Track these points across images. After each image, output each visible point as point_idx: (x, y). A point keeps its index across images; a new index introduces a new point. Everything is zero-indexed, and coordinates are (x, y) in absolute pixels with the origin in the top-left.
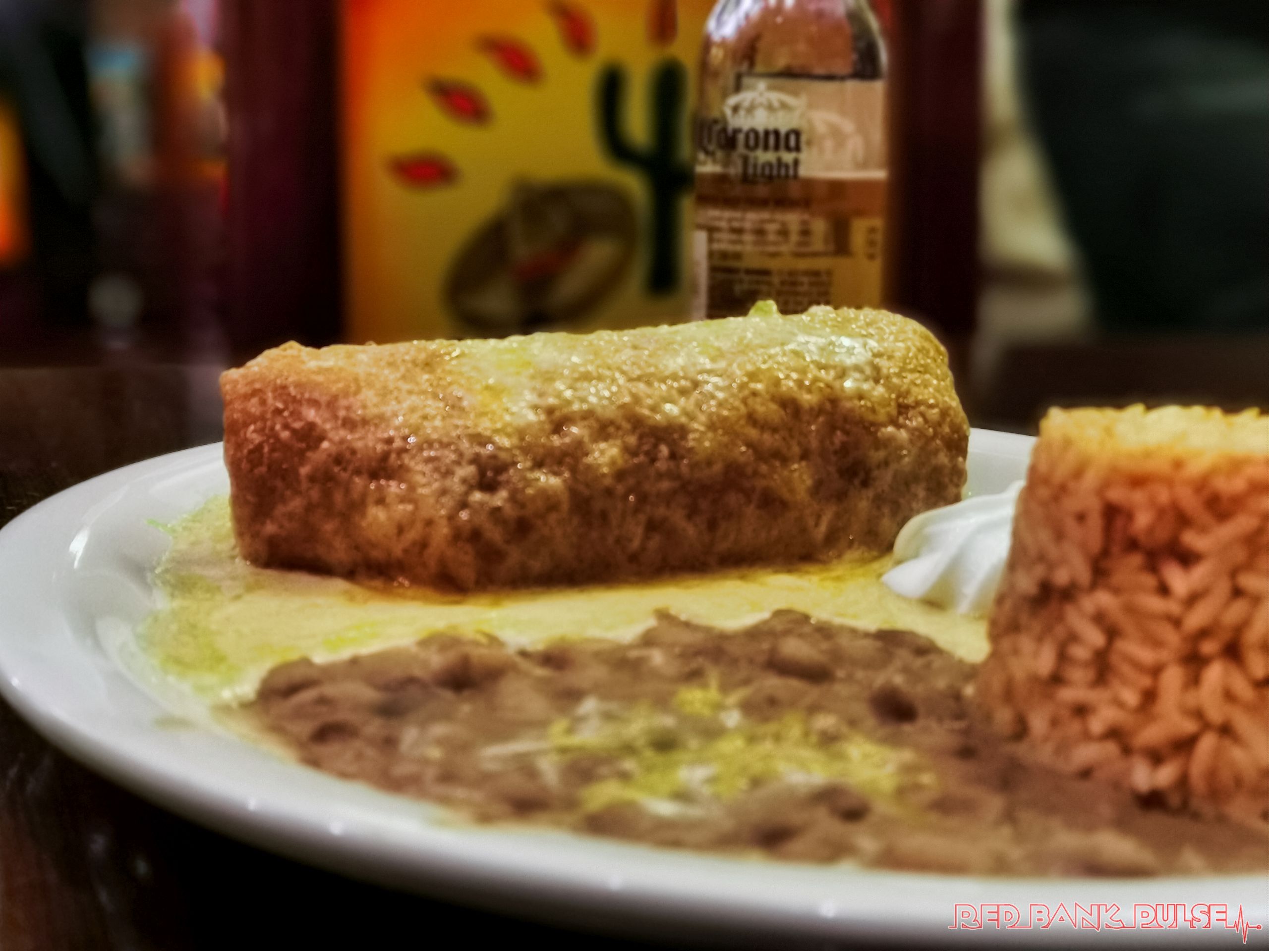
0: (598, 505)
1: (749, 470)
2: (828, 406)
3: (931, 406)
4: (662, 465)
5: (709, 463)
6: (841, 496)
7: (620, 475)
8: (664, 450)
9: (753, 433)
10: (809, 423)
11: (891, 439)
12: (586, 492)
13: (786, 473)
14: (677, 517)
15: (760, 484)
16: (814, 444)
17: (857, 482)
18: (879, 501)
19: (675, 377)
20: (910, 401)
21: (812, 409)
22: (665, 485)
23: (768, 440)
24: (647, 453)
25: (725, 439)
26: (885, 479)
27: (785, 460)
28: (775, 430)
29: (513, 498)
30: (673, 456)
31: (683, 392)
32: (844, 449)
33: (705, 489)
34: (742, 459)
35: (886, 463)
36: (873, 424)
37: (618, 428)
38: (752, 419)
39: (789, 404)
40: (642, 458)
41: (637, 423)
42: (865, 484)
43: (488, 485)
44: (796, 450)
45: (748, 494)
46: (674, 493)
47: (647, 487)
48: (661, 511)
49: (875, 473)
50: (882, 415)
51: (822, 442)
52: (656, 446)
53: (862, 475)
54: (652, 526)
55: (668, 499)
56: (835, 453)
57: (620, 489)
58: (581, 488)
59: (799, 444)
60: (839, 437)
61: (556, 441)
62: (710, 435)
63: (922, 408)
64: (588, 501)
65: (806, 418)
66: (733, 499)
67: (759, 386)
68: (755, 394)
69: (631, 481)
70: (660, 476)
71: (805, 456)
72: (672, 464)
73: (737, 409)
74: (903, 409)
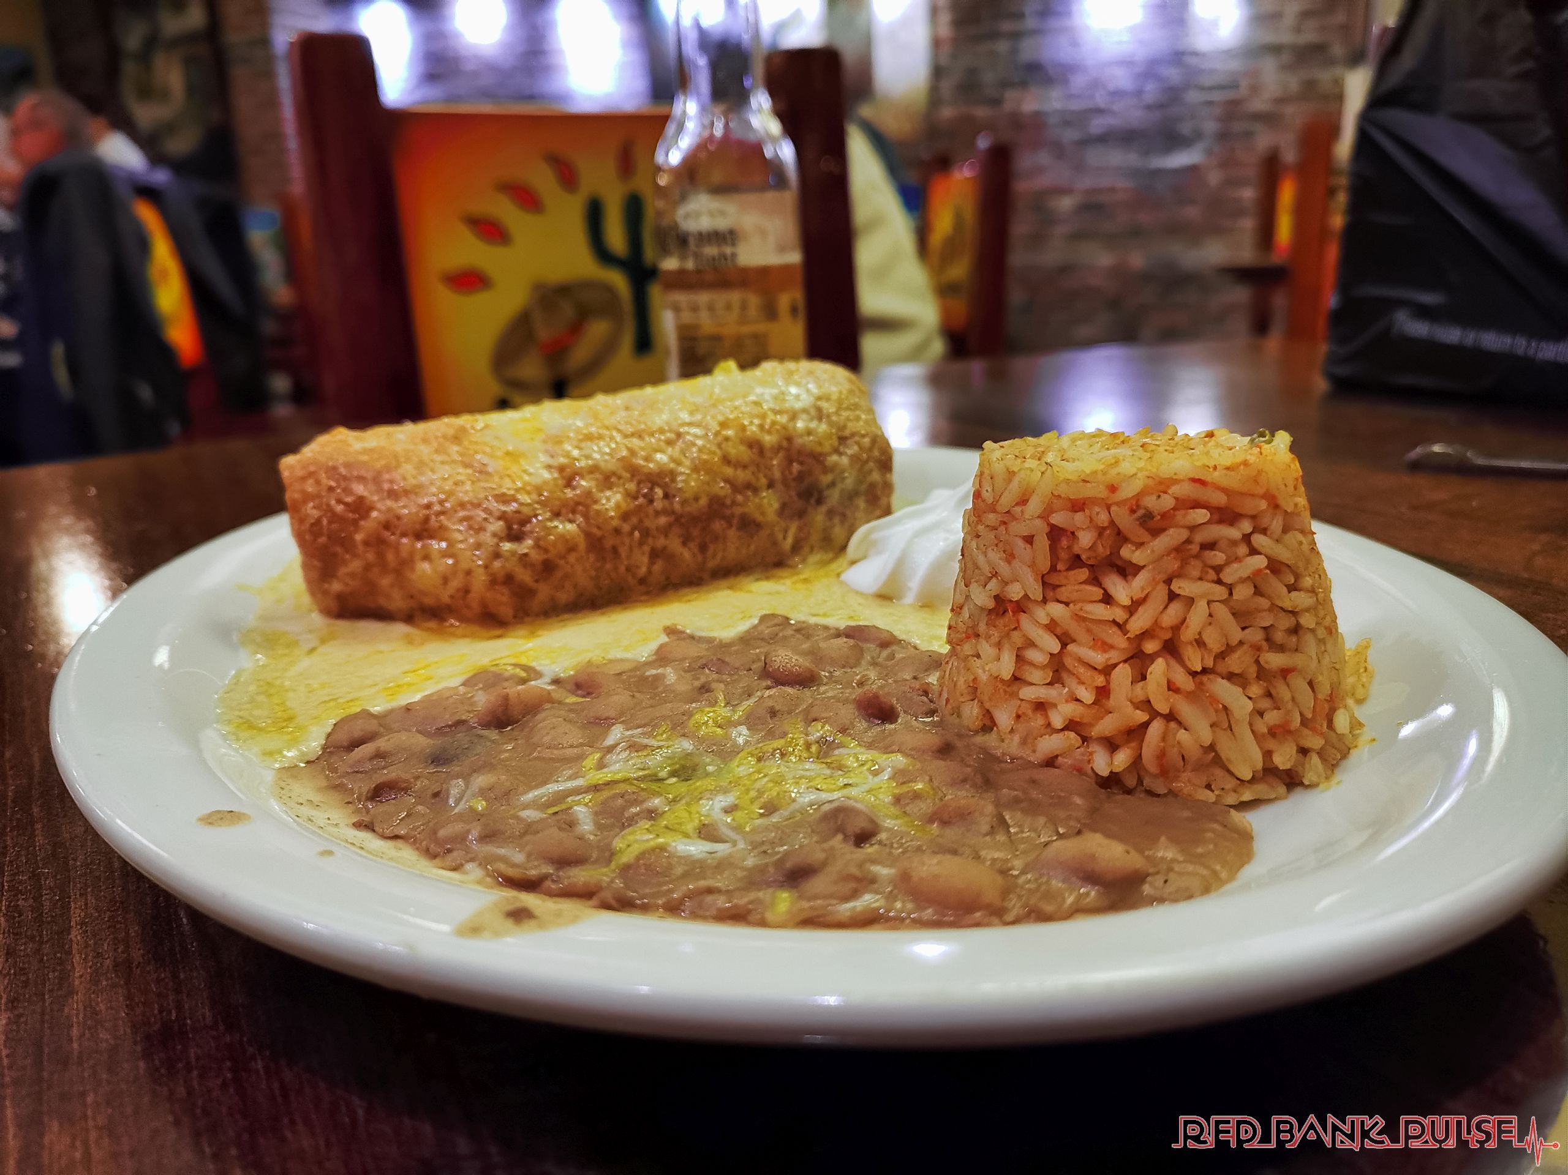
0: (609, 543)
1: (728, 502)
2: (785, 444)
3: (863, 436)
4: (658, 505)
5: (696, 499)
6: (801, 514)
7: (625, 517)
8: (659, 492)
9: (729, 471)
10: (771, 459)
11: (836, 465)
12: (598, 533)
13: (757, 500)
14: (674, 544)
15: (738, 511)
16: (777, 474)
17: (813, 501)
18: (831, 513)
19: (662, 431)
20: (847, 433)
21: (772, 448)
22: (663, 520)
23: (742, 476)
24: (645, 496)
25: (707, 478)
26: (834, 497)
27: (756, 490)
28: (745, 467)
29: (537, 546)
30: (666, 496)
31: (669, 443)
32: (801, 477)
33: (694, 519)
34: (722, 493)
35: (833, 484)
36: (821, 454)
37: (620, 478)
38: (726, 460)
39: (754, 445)
40: (641, 500)
41: (634, 471)
42: (819, 502)
43: (515, 537)
44: (764, 481)
45: (728, 520)
46: (670, 526)
47: (648, 523)
48: (661, 542)
49: (826, 493)
50: (827, 448)
51: (783, 473)
52: (651, 489)
53: (816, 495)
54: (655, 554)
55: (666, 531)
56: (794, 480)
57: (626, 528)
58: (595, 530)
59: (765, 476)
60: (796, 467)
61: (569, 493)
62: (695, 476)
63: (857, 438)
64: (600, 539)
65: (768, 454)
66: (718, 525)
67: (730, 433)
68: (727, 439)
69: (634, 520)
70: (657, 513)
71: (771, 485)
72: (666, 502)
73: (714, 453)
74: (842, 440)
